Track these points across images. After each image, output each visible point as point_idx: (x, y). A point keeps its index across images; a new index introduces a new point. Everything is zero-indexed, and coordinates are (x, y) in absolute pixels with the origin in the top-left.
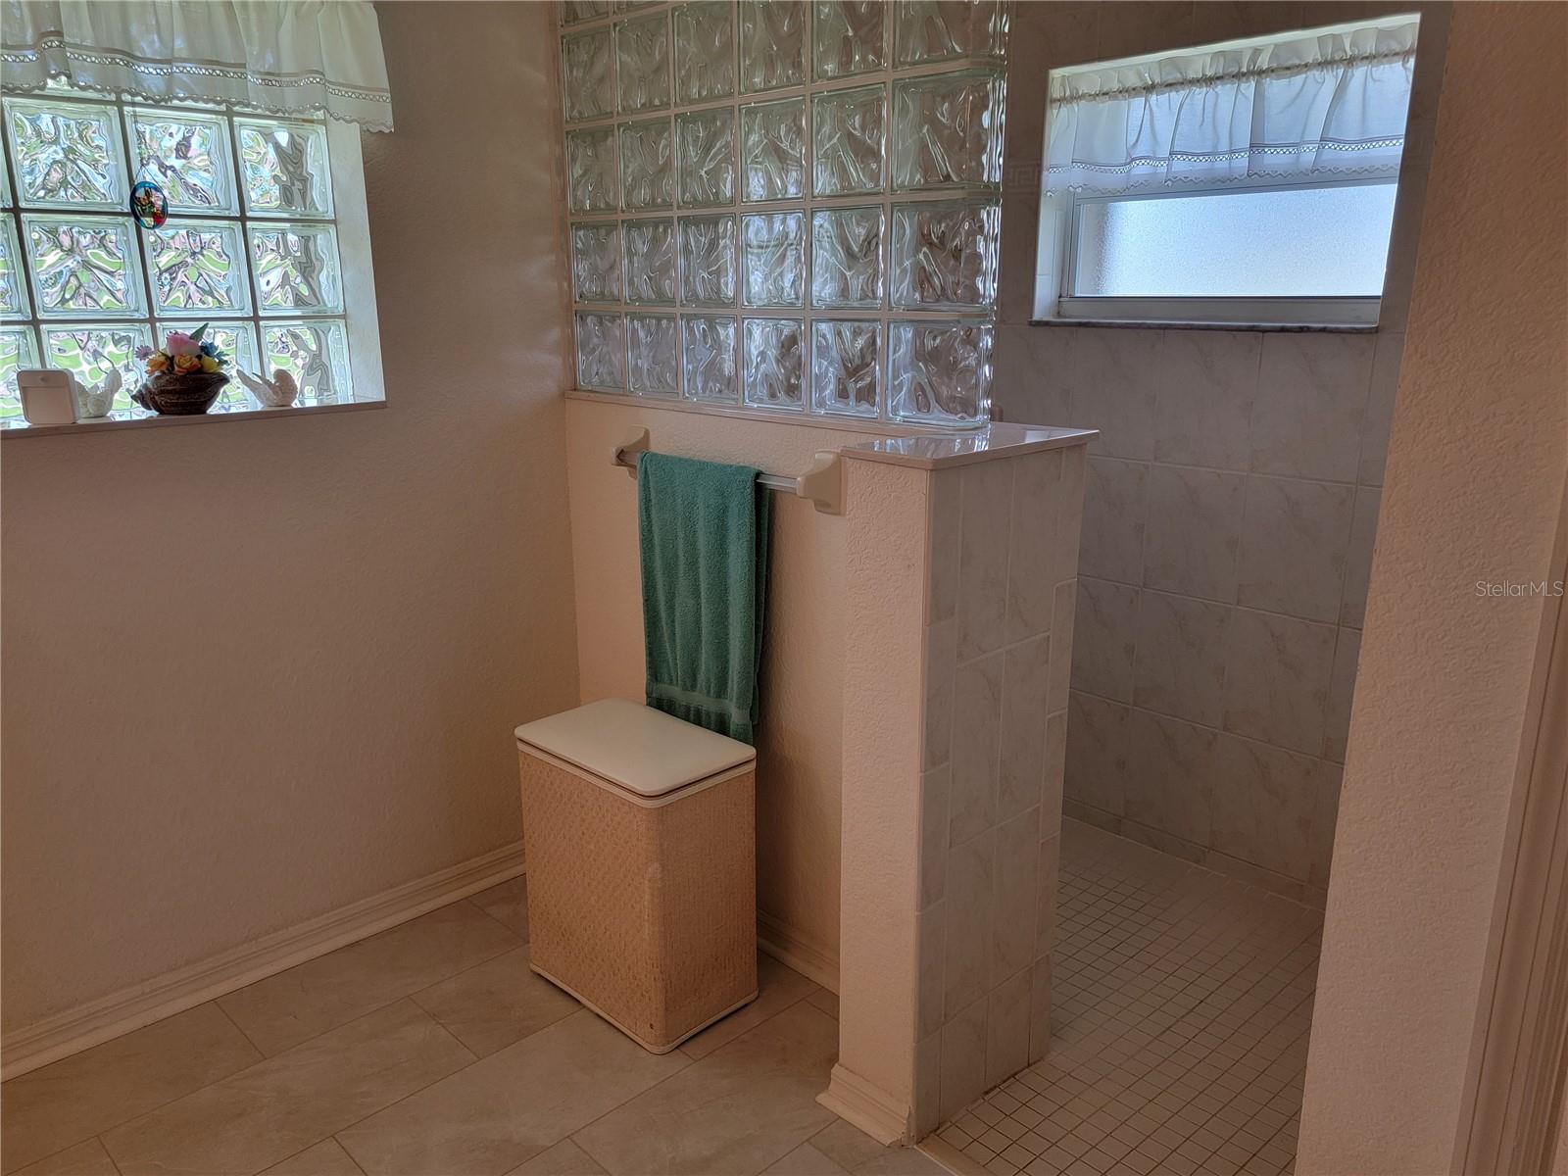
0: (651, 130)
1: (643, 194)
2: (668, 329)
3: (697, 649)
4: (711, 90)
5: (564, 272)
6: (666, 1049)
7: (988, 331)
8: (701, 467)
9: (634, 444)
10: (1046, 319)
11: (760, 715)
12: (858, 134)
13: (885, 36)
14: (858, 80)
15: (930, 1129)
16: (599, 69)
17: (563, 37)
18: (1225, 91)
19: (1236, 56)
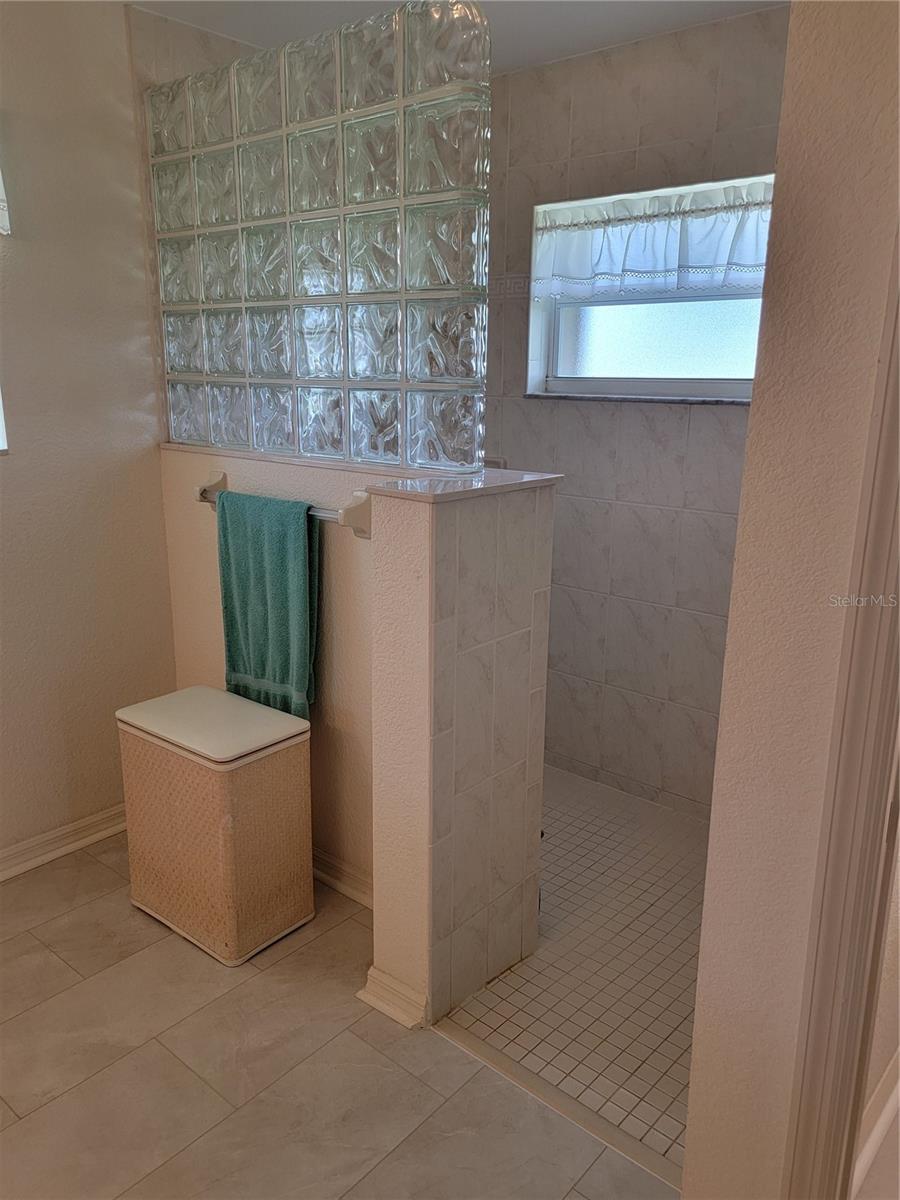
0: (224, 241)
1: (219, 290)
2: (240, 394)
3: (265, 645)
4: (269, 210)
5: (158, 350)
6: (240, 961)
7: (480, 399)
8: (267, 502)
9: (215, 484)
10: (537, 393)
11: (316, 695)
12: (380, 246)
13: (398, 171)
14: (379, 205)
15: (444, 1013)
16: (182, 191)
17: (153, 166)
18: (660, 225)
19: (667, 200)
